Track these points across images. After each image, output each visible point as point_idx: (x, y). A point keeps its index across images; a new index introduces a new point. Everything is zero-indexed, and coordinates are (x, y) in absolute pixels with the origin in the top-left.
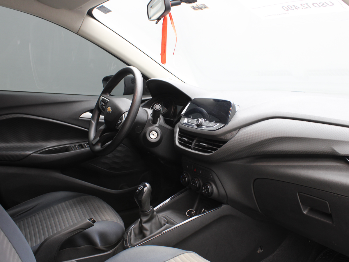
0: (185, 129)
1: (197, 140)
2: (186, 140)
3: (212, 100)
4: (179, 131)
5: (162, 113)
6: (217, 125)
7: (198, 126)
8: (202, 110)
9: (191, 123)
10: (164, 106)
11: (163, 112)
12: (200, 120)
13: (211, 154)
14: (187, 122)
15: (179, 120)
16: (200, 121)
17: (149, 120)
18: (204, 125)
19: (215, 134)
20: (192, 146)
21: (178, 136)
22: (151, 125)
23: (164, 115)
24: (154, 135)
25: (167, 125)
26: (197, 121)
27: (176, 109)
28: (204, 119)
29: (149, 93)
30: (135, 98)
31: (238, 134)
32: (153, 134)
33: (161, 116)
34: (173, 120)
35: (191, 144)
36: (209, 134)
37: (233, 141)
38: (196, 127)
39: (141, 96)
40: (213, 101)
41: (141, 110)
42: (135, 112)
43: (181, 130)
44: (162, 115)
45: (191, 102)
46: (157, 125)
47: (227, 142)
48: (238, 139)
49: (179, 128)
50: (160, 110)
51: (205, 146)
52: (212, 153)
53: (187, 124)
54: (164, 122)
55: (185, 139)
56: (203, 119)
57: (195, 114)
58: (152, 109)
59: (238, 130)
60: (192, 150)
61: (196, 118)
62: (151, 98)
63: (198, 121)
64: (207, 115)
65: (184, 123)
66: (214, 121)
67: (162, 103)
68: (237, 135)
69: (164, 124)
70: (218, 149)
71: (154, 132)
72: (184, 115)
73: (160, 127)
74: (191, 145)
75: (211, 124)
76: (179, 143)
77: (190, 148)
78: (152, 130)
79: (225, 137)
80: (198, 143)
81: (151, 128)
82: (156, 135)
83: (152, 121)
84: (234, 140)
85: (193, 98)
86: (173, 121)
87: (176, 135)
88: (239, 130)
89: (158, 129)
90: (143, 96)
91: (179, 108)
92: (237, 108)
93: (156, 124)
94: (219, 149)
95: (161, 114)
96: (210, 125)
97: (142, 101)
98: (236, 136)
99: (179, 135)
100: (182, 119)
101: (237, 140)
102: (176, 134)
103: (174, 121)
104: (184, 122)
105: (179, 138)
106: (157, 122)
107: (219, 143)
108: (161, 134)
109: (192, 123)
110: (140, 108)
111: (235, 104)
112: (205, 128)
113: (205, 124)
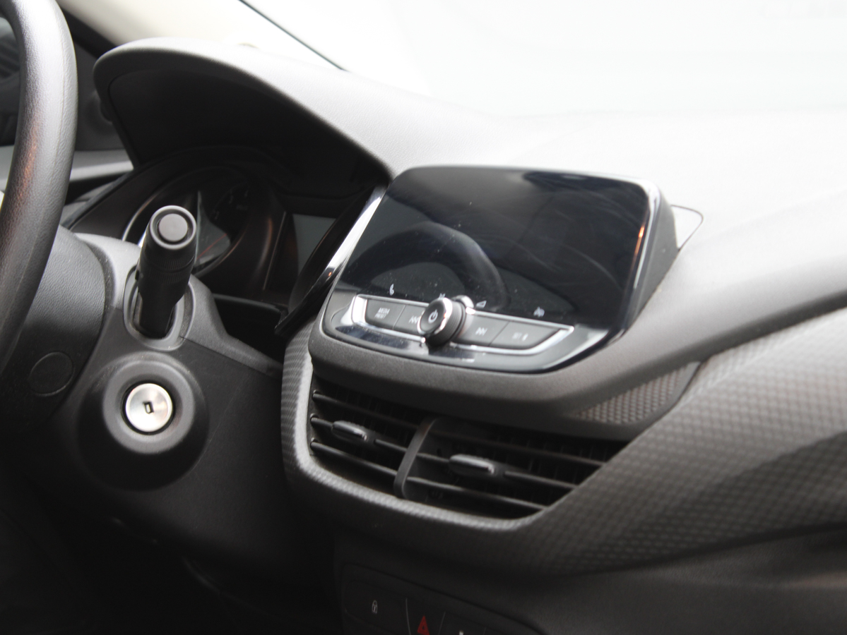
0: (352, 366)
1: (430, 433)
2: (359, 436)
3: (518, 179)
4: (317, 380)
5: (201, 267)
6: (561, 335)
7: (437, 342)
8: (459, 245)
9: (394, 324)
10: (213, 221)
11: (203, 261)
12: (447, 303)
13: (527, 521)
14: (363, 323)
15: (311, 309)
16: (447, 315)
17: (120, 310)
18: (471, 338)
19: (545, 396)
20: (403, 473)
21: (309, 411)
22: (132, 346)
23: (212, 280)
24: (155, 407)
25: (237, 342)
26: (429, 311)
27: (288, 236)
28: (475, 301)
29: (116, 139)
30: (28, 171)
31: (692, 390)
32: (148, 403)
33: (194, 284)
34: (272, 307)
35: (394, 460)
36: (508, 395)
37: (661, 437)
38: (424, 352)
39: (66, 159)
40: (528, 184)
41: (65, 244)
42: (26, 263)
43: (327, 375)
44: (204, 280)
45: (388, 193)
46: (171, 342)
47: (622, 444)
48: (697, 423)
49: (316, 361)
50: (192, 244)
51: (485, 470)
52: (533, 518)
53: (367, 335)
54: (214, 319)
55: (358, 430)
56: (467, 300)
57: (414, 270)
58: (134, 239)
59: (692, 366)
60: (400, 496)
61: (426, 293)
62: (125, 166)
63: (435, 314)
64: (491, 277)
65: (346, 330)
66: (539, 312)
67: (200, 200)
68: (689, 398)
69: (218, 338)
70: (565, 491)
71: (153, 392)
72: (343, 279)
73: (189, 353)
74: (396, 468)
75: (519, 330)
76: (318, 455)
77: (386, 485)
78: (136, 374)
79: (610, 414)
80: (439, 454)
81: (132, 362)
82: (164, 406)
83: (138, 320)
84: (669, 428)
85: (397, 166)
86: (274, 317)
87: (295, 406)
88: (698, 369)
89: (175, 371)
90: (80, 156)
91: (310, 229)
92: (683, 227)
93: (162, 333)
94: (576, 490)
95: (194, 272)
96: (516, 336)
97: (75, 190)
98: (682, 404)
99: (314, 403)
100: (333, 299)
101: (689, 431)
102: (296, 398)
103: (278, 316)
104: (347, 321)
105: (313, 427)
106: (171, 325)
107: (577, 454)
108: (196, 397)
109: (400, 325)
110: (62, 232)
111: (670, 200)
112: (479, 357)
113: (481, 331)
